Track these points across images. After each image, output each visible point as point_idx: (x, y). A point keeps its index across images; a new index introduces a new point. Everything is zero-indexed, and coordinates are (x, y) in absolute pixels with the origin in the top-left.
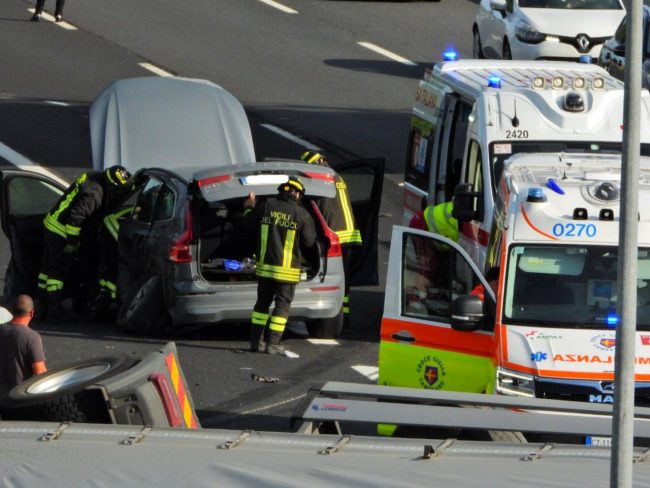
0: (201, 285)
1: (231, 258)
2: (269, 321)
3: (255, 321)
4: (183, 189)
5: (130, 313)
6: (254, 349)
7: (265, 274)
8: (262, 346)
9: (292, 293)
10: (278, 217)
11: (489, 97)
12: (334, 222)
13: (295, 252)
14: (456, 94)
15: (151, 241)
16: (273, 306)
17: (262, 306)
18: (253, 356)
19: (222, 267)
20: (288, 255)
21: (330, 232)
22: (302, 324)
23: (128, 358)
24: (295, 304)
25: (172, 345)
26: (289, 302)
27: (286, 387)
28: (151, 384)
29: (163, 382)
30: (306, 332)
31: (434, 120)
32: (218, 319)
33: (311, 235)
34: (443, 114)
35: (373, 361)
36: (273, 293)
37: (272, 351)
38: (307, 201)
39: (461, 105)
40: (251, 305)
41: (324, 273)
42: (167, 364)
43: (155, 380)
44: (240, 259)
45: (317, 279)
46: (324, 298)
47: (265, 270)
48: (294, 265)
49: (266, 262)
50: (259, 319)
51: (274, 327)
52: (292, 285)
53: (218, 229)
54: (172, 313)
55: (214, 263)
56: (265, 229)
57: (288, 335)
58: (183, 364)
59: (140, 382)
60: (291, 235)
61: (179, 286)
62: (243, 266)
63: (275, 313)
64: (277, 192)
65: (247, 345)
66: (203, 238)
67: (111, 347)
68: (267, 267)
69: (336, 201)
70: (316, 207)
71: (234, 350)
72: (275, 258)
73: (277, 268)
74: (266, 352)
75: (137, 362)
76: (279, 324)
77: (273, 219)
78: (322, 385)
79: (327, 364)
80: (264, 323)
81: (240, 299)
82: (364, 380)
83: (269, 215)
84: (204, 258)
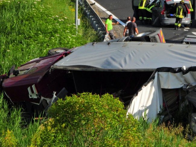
0: (166, 18)
1: (171, 14)
2: (178, 25)
3: (175, 25)
4: (163, 2)
5: (154, 23)
6: (175, 29)
7: (177, 17)
8: (177, 29)
9: (182, 20)
10: (180, 7)
12: (189, 8)
13: (182, 13)
15: (158, 11)
16: (178, 22)
17: (177, 22)
18: (175, 31)
19: (170, 15)
20: (181, 13)
21: (188, 9)
22: (183, 25)
23: (153, 31)
24: (182, 22)
25: (161, 29)
26: (181, 21)
27: (181, 36)
28: (157, 35)
29: (160, 35)
30: (184, 26)
32: (169, 24)
33: (185, 10)
36: (178, 20)
37: (178, 30)
38: (184, 4)
40: (175, 22)
41: (187, 16)
42: (160, 32)
43: (158, 35)
44: (173, 14)
45: (186, 18)
46: (187, 21)
47: (177, 16)
48: (182, 15)
49: (177, 14)
50: (176, 24)
51: (179, 26)
52: (182, 19)
53: (169, 9)
54: (161, 23)
56: (177, 9)
57: (181, 27)
58: (163, 32)
59: (156, 35)
60: (182, 10)
61: (162, 19)
62: (173, 15)
63: (179, 23)
64: (179, 3)
65: (174, 29)
66: (167, 10)
67: (151, 29)
68: (178, 15)
69: (189, 4)
70: (186, 5)
71: (172, 29)
72: (179, 14)
73: (179, 16)
74: (177, 30)
75: (155, 31)
76: (180, 25)
78: (187, 36)
79: (189, 32)
80: (177, 25)
81: (173, 21)
82: (194, 35)
83: (178, 7)
84: (167, 14)
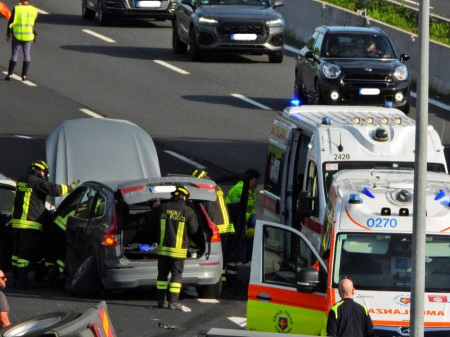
0: (124, 262)
1: (144, 243)
2: (169, 287)
3: (159, 287)
4: (111, 195)
5: (74, 282)
6: (160, 306)
7: (164, 253)
8: (166, 304)
9: (182, 266)
10: (173, 214)
11: (323, 131)
12: (215, 219)
13: (184, 238)
14: (299, 130)
15: (89, 232)
17: (162, 277)
18: (159, 311)
19: (138, 249)
20: (179, 239)
22: (193, 288)
23: (73, 313)
24: (185, 275)
25: (104, 303)
27: (182, 332)
28: (89, 330)
29: (98, 329)
30: (196, 294)
31: (284, 147)
32: (135, 285)
33: (195, 225)
34: (290, 144)
35: (243, 314)
36: (169, 266)
37: (173, 307)
38: (196, 204)
39: (303, 137)
40: (155, 275)
41: (209, 253)
42: (100, 317)
43: (92, 328)
44: (150, 244)
45: (204, 258)
46: (209, 270)
47: (164, 251)
48: (183, 247)
49: (164, 245)
50: (161, 285)
51: (173, 290)
52: (181, 260)
53: (135, 223)
54: (103, 281)
55: (132, 247)
56: (163, 222)
57: (183, 296)
58: (111, 317)
59: (81, 329)
60: (181, 226)
61: (108, 263)
62: (152, 248)
63: (172, 280)
65: (156, 303)
66: (124, 230)
67: (61, 305)
68: (164, 248)
69: (216, 204)
70: (203, 208)
71: (147, 307)
72: (170, 242)
73: (172, 249)
74: (169, 308)
75: (79, 315)
76: (176, 288)
77: (168, 215)
78: (208, 331)
79: (211, 316)
80: (165, 288)
81: (147, 272)
82: (236, 327)
83: (165, 213)
84: (126, 243)
